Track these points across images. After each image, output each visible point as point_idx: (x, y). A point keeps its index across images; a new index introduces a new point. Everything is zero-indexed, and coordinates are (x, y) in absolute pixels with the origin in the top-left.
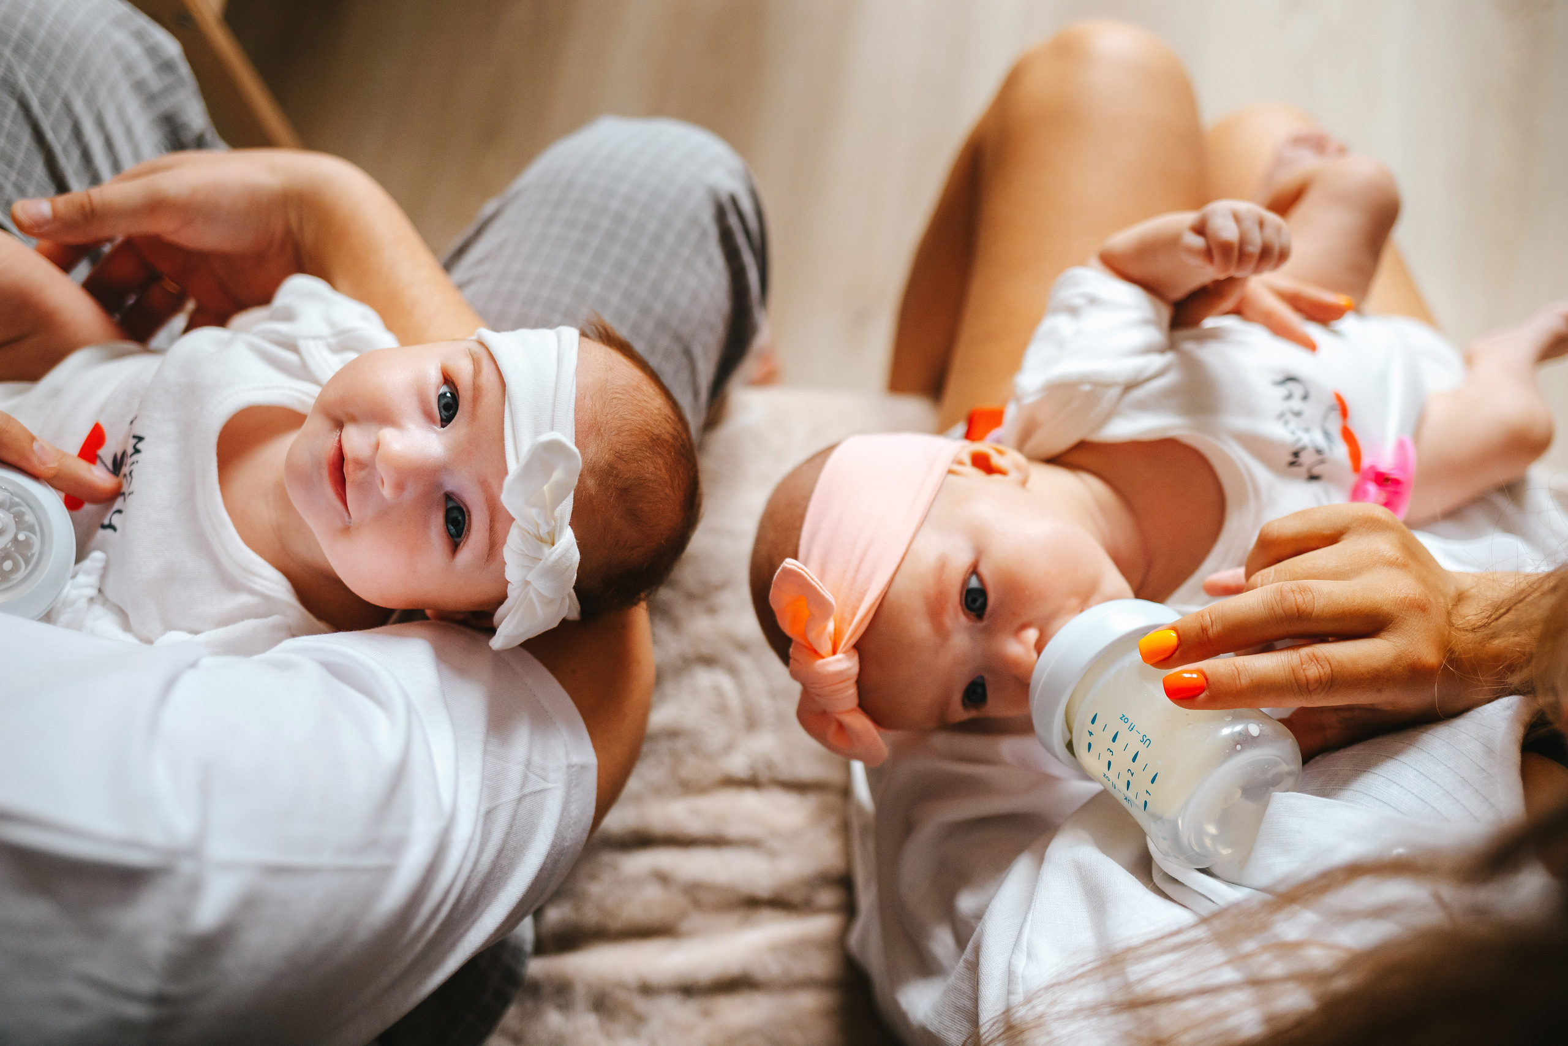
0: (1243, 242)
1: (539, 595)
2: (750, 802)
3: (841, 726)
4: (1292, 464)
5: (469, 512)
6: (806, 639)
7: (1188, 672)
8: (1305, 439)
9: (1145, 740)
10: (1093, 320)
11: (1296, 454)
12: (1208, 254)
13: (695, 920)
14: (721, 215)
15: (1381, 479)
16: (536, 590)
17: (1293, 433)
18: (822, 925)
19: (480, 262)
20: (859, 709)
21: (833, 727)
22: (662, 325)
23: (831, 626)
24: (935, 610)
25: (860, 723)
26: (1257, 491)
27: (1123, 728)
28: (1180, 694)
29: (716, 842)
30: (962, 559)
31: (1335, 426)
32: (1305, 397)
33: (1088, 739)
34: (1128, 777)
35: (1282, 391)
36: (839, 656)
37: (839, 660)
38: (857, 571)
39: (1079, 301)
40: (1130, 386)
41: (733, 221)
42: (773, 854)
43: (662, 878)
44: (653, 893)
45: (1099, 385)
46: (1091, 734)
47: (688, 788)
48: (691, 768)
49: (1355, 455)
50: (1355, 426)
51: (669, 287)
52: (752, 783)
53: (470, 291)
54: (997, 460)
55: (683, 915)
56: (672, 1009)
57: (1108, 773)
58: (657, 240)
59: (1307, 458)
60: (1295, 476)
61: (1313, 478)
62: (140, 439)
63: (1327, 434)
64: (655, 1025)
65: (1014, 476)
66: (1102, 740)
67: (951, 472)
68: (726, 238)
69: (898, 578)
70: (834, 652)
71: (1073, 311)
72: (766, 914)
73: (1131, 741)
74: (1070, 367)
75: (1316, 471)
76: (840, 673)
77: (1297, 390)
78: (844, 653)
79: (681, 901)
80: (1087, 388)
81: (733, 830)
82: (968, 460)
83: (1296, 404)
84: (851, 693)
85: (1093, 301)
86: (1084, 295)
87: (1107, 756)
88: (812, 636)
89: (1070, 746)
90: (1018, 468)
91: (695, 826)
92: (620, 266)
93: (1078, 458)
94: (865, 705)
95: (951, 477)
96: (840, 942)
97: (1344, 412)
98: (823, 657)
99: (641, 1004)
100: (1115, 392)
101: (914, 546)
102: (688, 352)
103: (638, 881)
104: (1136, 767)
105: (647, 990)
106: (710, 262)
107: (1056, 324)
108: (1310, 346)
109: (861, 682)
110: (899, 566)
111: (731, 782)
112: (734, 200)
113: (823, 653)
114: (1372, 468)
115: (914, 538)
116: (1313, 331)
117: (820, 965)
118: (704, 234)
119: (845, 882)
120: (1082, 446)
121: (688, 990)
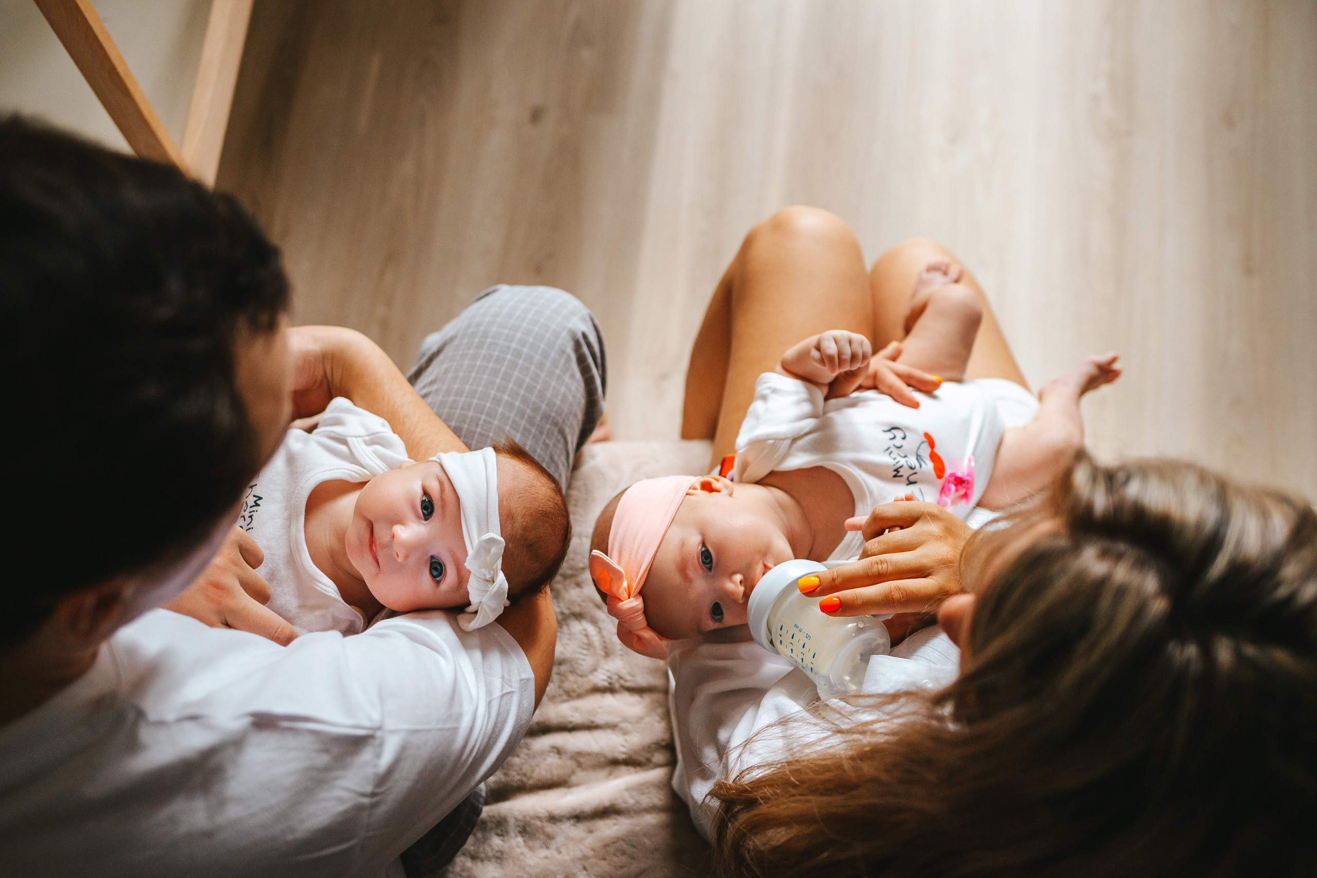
0: (840, 354)
1: (489, 607)
2: (609, 700)
3: (640, 638)
4: (895, 476)
5: (444, 565)
6: (612, 592)
7: (834, 597)
8: (902, 461)
9: (808, 636)
10: (775, 402)
11: (897, 470)
12: (822, 361)
13: (580, 775)
14: (577, 346)
15: (959, 482)
16: (487, 605)
17: (895, 459)
18: (656, 774)
19: (432, 383)
20: (648, 627)
21: (635, 639)
22: (546, 417)
23: (625, 584)
24: (683, 568)
25: (648, 634)
26: (871, 492)
27: (796, 631)
28: (828, 609)
29: (590, 727)
30: (694, 541)
31: (925, 451)
32: (904, 438)
33: (779, 638)
34: (802, 657)
35: (890, 435)
36: (631, 599)
37: (631, 602)
38: (637, 553)
39: (767, 392)
40: (795, 440)
41: (585, 349)
42: (625, 733)
43: (558, 751)
44: (553, 760)
45: (778, 439)
46: (781, 636)
47: (570, 695)
48: (571, 682)
49: (940, 469)
50: (938, 450)
51: (549, 395)
52: (610, 690)
53: (429, 399)
54: (716, 485)
55: (573, 772)
56: (569, 829)
57: (792, 655)
58: (541, 365)
59: (905, 472)
60: (899, 482)
61: (911, 483)
62: (260, 498)
63: (918, 457)
64: (560, 839)
65: (724, 492)
66: (787, 638)
67: (687, 494)
68: (581, 360)
69: (658, 554)
70: (629, 598)
71: (764, 398)
72: (623, 768)
73: (801, 638)
74: (762, 430)
75: (912, 479)
76: (632, 608)
77: (899, 434)
78: (634, 597)
79: (571, 764)
80: (771, 442)
81: (600, 719)
82: (699, 487)
83: (898, 442)
84: (641, 618)
85: (774, 391)
86: (769, 388)
87: (790, 647)
88: (614, 589)
89: (771, 642)
90: (726, 487)
91: (577, 718)
92: (519, 384)
93: (771, 480)
94: (651, 625)
95: (688, 496)
96: (667, 784)
97: (932, 444)
98: (623, 601)
99: (550, 828)
100: (788, 442)
101: (667, 536)
102: (562, 432)
103: (543, 753)
104: (805, 650)
105: (553, 819)
106: (573, 376)
107: (757, 406)
108: (915, 405)
109: (646, 611)
110: (658, 548)
111: (597, 690)
112: (585, 336)
113: (622, 599)
114: (952, 475)
115: (666, 532)
116: (918, 396)
117: (657, 798)
118: (569, 358)
119: (669, 747)
120: (772, 473)
121: (578, 817)
